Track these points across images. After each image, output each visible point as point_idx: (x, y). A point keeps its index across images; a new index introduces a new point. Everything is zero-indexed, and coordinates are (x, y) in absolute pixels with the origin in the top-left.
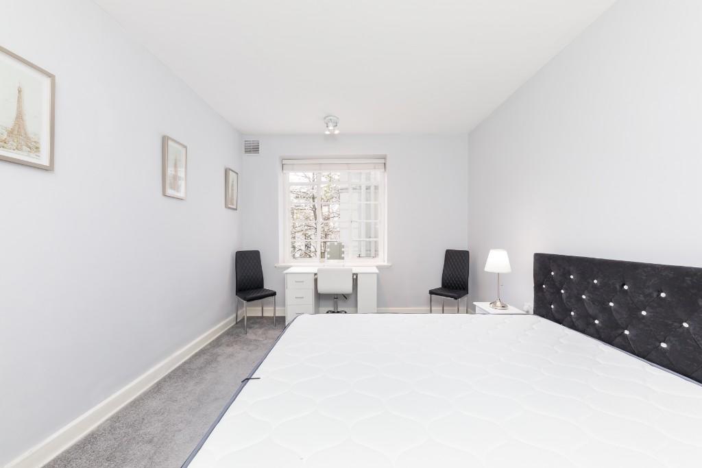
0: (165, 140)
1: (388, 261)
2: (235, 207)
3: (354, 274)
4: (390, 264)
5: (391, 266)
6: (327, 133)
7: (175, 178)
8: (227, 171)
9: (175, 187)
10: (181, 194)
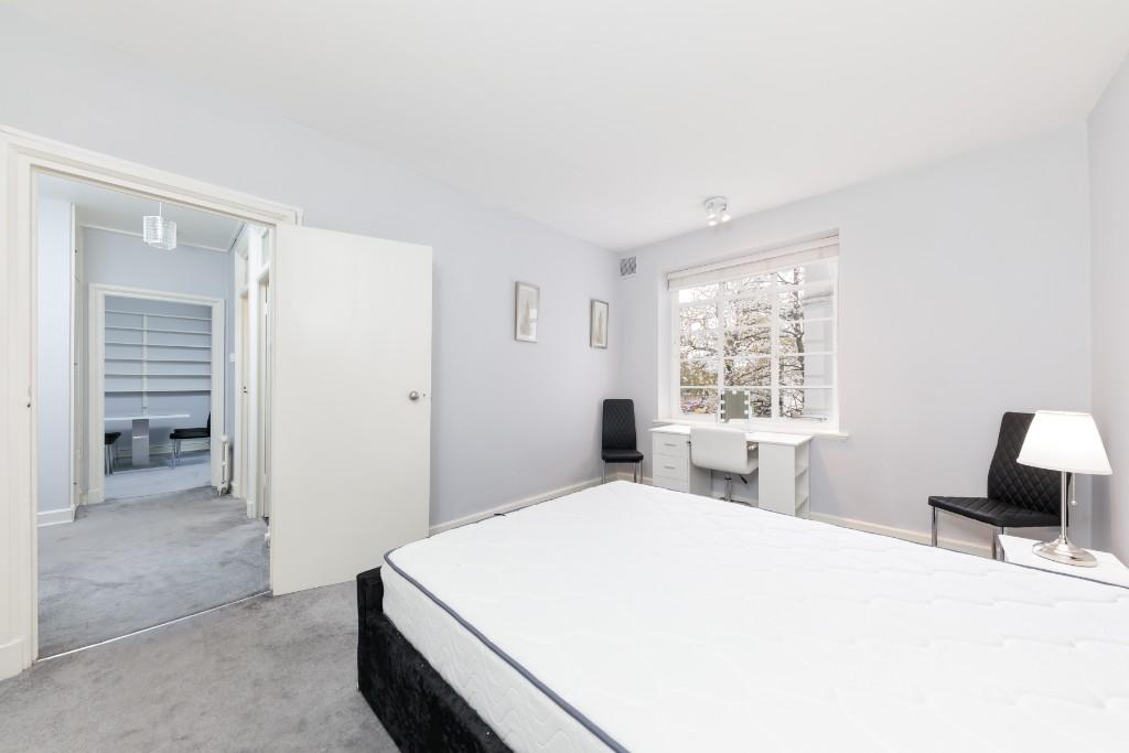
0: (517, 285)
1: (841, 427)
2: (604, 345)
3: (749, 443)
4: (846, 434)
5: (848, 438)
6: (713, 223)
7: (527, 320)
8: (592, 303)
9: (526, 331)
10: (532, 338)
